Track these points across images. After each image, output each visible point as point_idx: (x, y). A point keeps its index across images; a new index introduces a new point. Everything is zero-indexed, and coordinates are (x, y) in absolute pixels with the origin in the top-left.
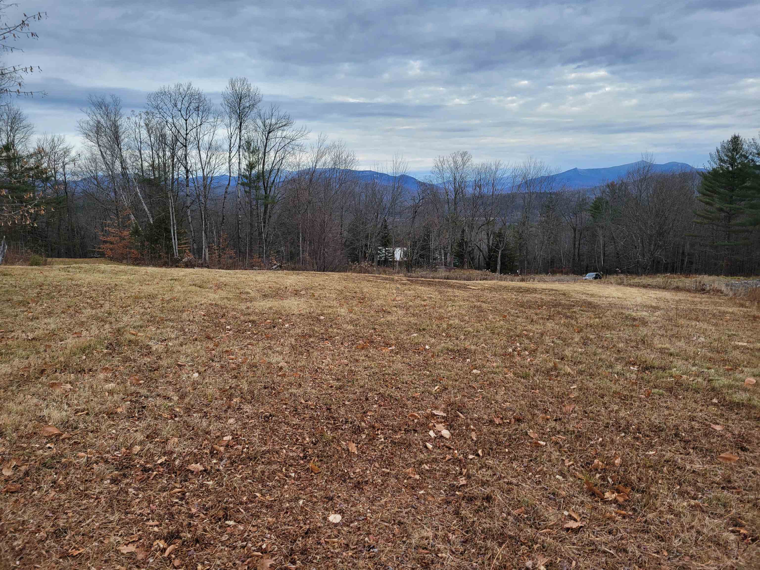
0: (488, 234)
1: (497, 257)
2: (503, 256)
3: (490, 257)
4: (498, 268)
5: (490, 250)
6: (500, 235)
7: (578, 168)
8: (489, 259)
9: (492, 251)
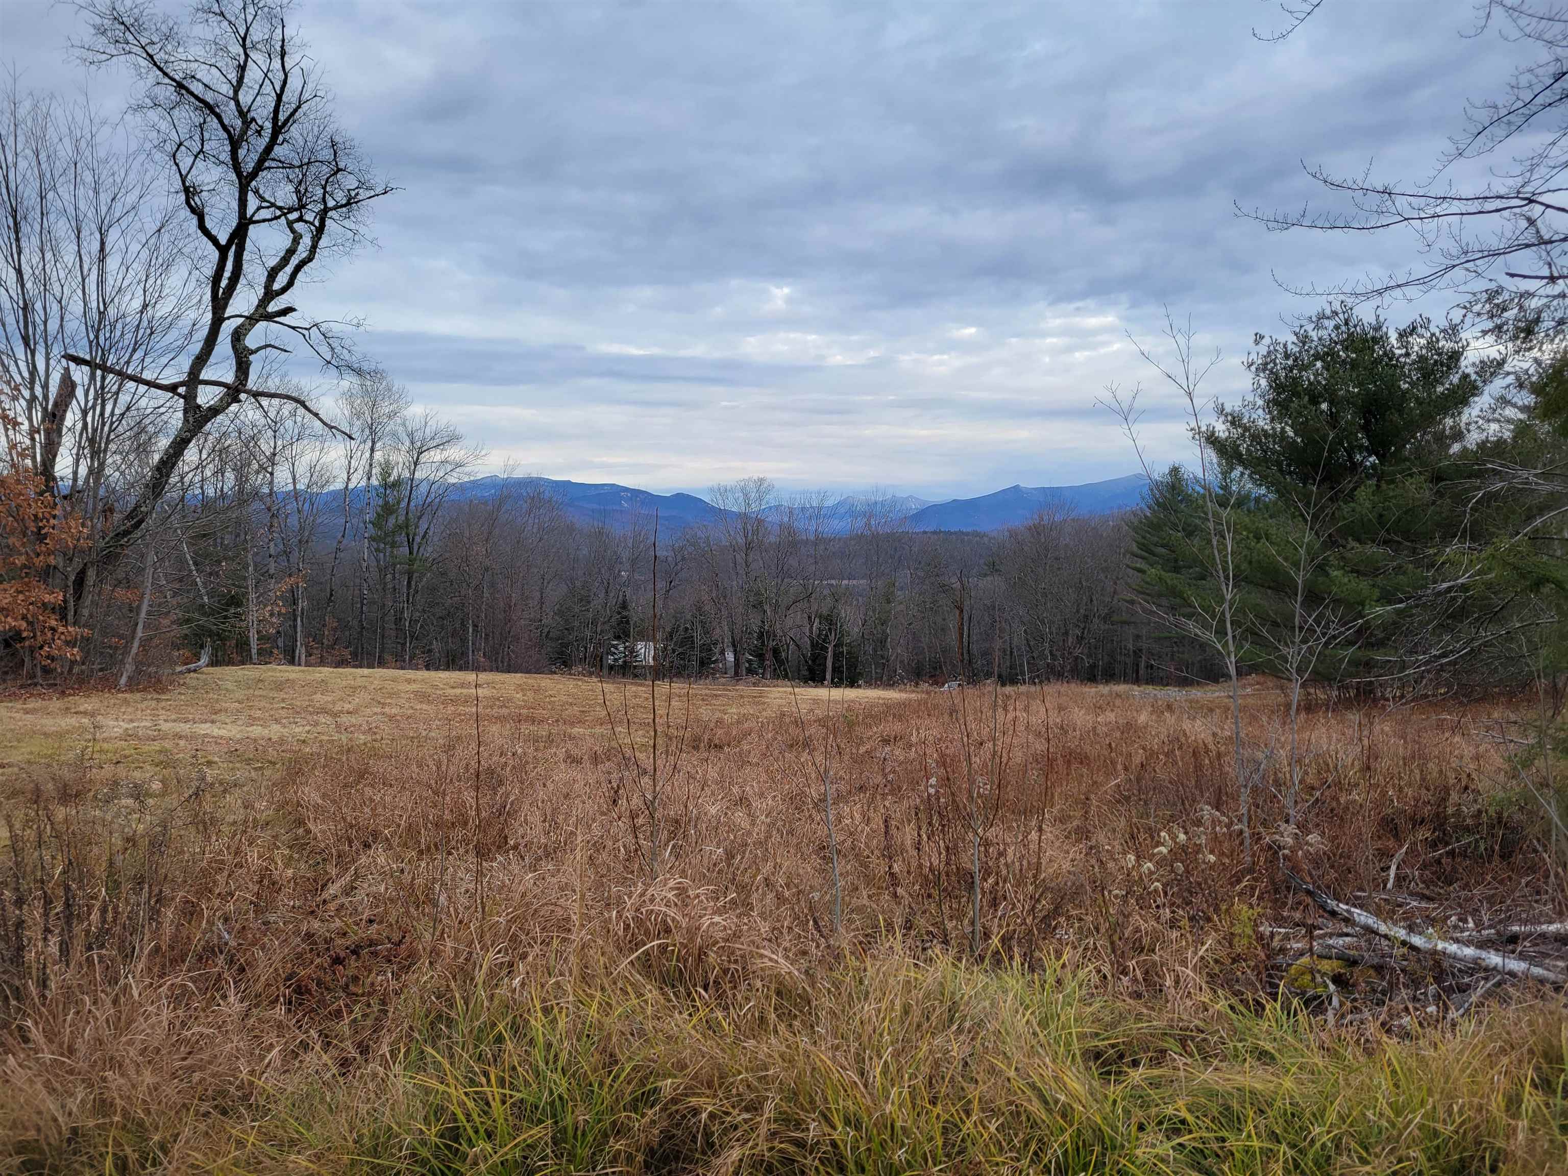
0: (810, 618)
1: (826, 658)
2: (837, 656)
3: (815, 658)
4: (828, 676)
5: (814, 645)
6: (829, 620)
7: (1022, 485)
8: (814, 661)
9: (818, 647)
